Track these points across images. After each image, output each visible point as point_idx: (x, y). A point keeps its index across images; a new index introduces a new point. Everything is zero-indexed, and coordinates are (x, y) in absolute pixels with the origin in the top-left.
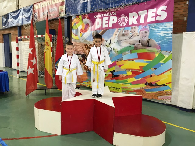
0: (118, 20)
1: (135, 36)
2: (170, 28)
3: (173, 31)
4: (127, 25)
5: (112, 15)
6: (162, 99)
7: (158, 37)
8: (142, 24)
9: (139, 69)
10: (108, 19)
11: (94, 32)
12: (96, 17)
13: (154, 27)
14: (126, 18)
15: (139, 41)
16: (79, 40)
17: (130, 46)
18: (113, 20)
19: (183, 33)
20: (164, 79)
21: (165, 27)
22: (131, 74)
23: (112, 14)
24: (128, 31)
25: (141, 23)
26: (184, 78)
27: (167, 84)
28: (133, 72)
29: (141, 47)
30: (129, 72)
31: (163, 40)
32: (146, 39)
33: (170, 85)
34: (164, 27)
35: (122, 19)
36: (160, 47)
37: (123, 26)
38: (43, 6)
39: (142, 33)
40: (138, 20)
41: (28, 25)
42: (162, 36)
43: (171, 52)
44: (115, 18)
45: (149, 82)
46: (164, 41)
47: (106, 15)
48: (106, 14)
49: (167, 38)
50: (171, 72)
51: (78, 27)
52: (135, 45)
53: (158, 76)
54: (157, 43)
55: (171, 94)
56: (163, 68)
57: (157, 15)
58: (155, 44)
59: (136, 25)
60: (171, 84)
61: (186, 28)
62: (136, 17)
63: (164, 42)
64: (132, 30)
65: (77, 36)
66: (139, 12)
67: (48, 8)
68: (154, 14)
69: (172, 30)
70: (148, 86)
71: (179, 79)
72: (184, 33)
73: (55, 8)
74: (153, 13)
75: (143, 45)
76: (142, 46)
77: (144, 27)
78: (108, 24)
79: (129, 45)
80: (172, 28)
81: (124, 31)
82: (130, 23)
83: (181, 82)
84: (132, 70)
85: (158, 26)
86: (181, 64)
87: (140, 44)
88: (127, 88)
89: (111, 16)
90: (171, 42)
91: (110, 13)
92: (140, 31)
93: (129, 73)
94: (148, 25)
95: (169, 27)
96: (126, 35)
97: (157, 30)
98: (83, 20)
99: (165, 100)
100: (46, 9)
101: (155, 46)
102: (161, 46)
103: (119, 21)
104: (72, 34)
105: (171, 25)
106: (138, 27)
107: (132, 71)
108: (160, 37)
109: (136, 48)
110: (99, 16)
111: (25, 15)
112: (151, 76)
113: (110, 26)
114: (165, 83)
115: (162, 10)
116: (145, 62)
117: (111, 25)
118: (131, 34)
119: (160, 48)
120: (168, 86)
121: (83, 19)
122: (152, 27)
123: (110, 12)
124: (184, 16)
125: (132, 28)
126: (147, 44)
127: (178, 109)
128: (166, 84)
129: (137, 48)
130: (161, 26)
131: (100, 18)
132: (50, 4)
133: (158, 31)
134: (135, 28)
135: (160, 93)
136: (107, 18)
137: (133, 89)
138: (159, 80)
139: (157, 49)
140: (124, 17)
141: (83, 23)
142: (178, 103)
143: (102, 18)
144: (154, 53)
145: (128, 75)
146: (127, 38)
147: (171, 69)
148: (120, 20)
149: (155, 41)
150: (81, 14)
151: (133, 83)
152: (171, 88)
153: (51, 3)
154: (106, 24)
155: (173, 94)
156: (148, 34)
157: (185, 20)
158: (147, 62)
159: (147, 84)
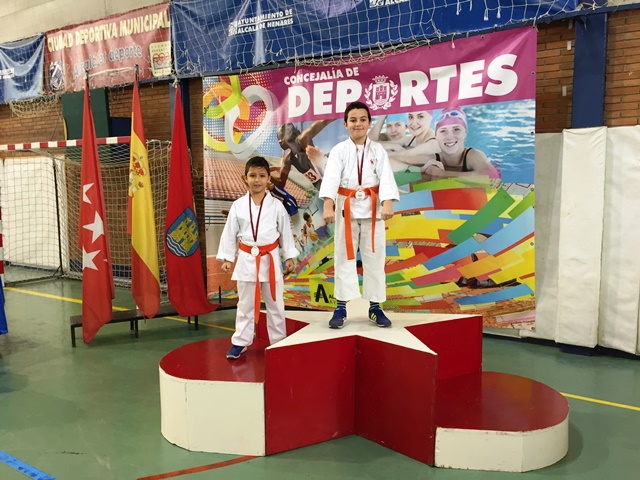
0: (363, 93)
1: (422, 142)
2: (528, 119)
3: (536, 125)
4: (396, 108)
5: (346, 78)
6: (506, 324)
7: (493, 143)
8: (444, 106)
9: (438, 238)
10: (331, 89)
11: (283, 127)
12: (288, 81)
13: (479, 113)
14: (389, 87)
15: (437, 155)
16: (230, 152)
17: (408, 171)
18: (349, 91)
19: (561, 132)
20: (514, 264)
21: (513, 113)
22: (414, 254)
23: (344, 73)
24: (398, 125)
25: (438, 101)
26: (573, 259)
27: (522, 278)
28: (418, 250)
29: (442, 174)
30: (405, 249)
31: (508, 152)
32: (456, 150)
33: (531, 282)
34: (511, 116)
35: (377, 88)
36: (500, 173)
37: (381, 112)
38: (86, 38)
39: (443, 131)
40: (430, 92)
41: (27, 104)
42: (505, 140)
43: (533, 186)
44: (356, 86)
45: (468, 276)
46: (511, 155)
47: (323, 76)
48: (323, 73)
49: (519, 145)
50: (532, 244)
51: (225, 111)
52: (424, 167)
53: (495, 256)
54: (489, 159)
55: (534, 308)
56: (510, 232)
57: (486, 81)
58: (484, 163)
59: (422, 107)
60: (533, 278)
61: (569, 116)
62: (423, 84)
63: (511, 158)
64: (411, 121)
65: (222, 139)
66: (432, 70)
67: (106, 49)
68: (479, 78)
69: (534, 123)
70: (465, 289)
71: (555, 262)
72: (566, 132)
73: (134, 51)
74: (474, 73)
75: (447, 167)
76: (446, 169)
77: (449, 113)
78: (333, 102)
79: (405, 167)
80: (534, 116)
81: (385, 125)
82: (405, 102)
83: (565, 270)
84: (416, 244)
85: (493, 112)
86: (562, 220)
87: (440, 164)
88: (399, 297)
89: (340, 79)
90: (532, 157)
91: (339, 71)
92: (438, 126)
93: (407, 253)
94: (463, 108)
95: (523, 116)
96: (394, 136)
97: (491, 124)
98: (242, 90)
99: (516, 326)
100: (97, 51)
101: (486, 170)
102: (502, 169)
103: (367, 97)
104: (205, 133)
105: (532, 109)
106: (432, 114)
107: (415, 247)
108: (498, 144)
109: (427, 177)
110: (299, 78)
111: (12, 70)
112: (475, 258)
113: (337, 111)
114: (516, 276)
115: (503, 67)
116: (454, 216)
117: (341, 108)
118: (410, 136)
119: (500, 176)
120: (525, 285)
121: (243, 85)
122: (475, 115)
123: (336, 68)
124: (561, 82)
125: (411, 117)
126: (462, 165)
127: (557, 350)
128: (518, 281)
129: (431, 176)
130: (501, 111)
131: (304, 84)
132: (115, 34)
133: (493, 127)
134: (421, 117)
135: (500, 308)
136: (329, 86)
137: (418, 301)
138: (500, 270)
139: (491, 177)
140: (384, 85)
141: (245, 100)
142: (557, 333)
143: (310, 86)
144: (482, 190)
145: (404, 259)
146: (398, 147)
147: (532, 235)
148: (372, 91)
149: (485, 156)
150: (237, 71)
151: (418, 282)
152: (533, 289)
153: (119, 33)
154: (325, 104)
155: (540, 306)
156: (463, 134)
157: (564, 93)
158: (462, 217)
159: (464, 282)
